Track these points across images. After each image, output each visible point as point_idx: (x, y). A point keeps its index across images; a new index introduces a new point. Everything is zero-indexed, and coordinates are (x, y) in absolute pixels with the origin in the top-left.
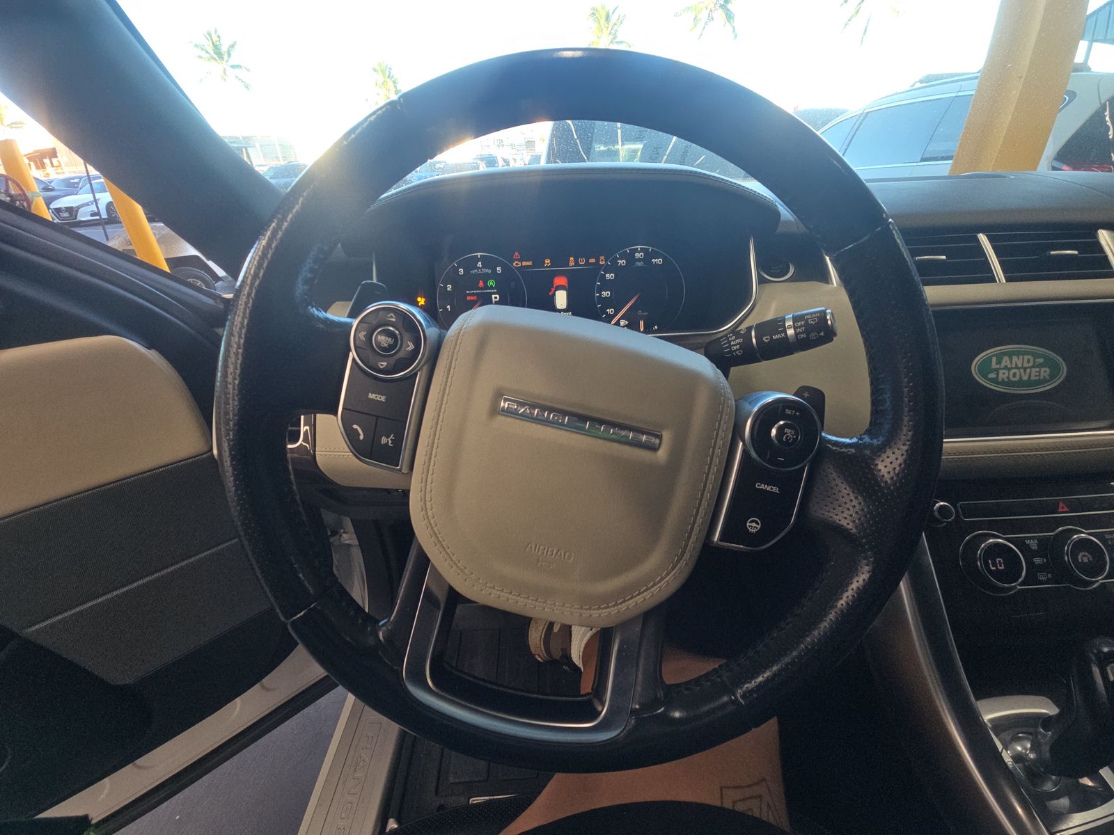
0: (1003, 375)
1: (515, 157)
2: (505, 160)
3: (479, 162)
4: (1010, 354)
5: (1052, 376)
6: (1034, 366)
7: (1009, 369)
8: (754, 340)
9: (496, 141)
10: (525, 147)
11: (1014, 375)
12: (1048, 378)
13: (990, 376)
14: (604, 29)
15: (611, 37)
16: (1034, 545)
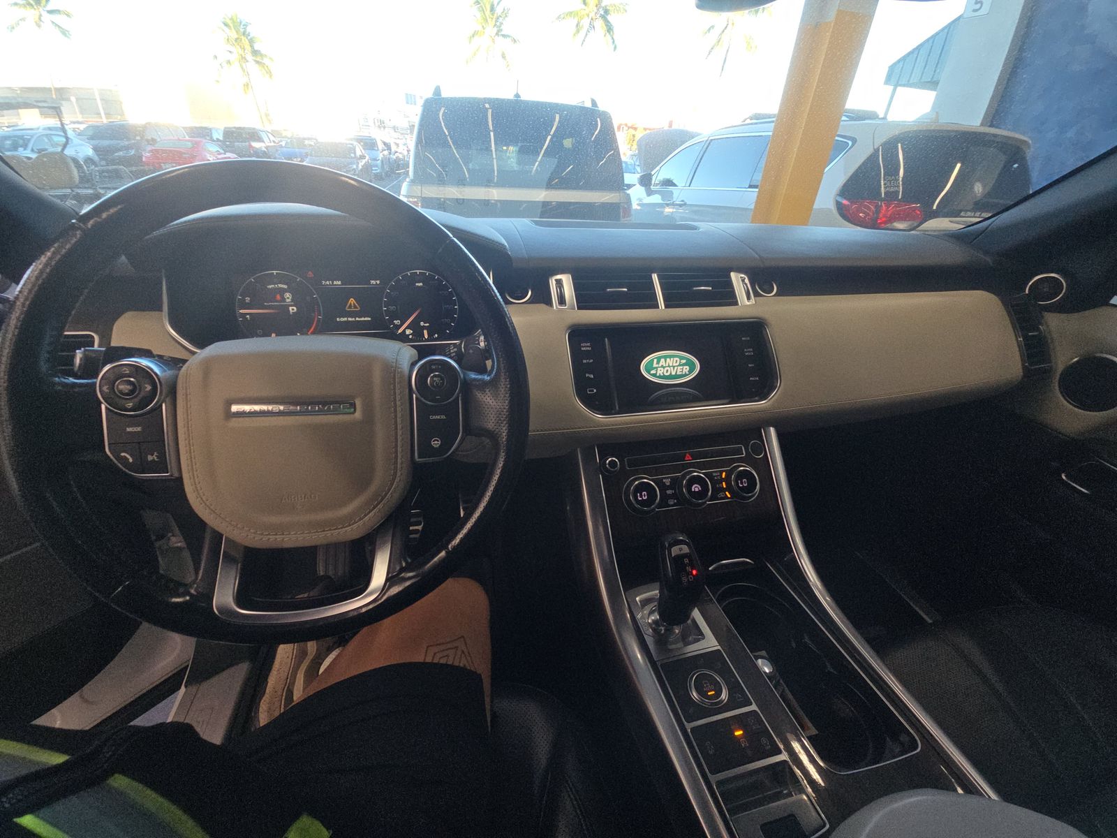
0: (660, 372)
1: (398, 141)
2: (385, 144)
3: (355, 143)
4: (665, 357)
5: (691, 371)
6: (679, 365)
7: (664, 368)
8: (463, 349)
9: (376, 121)
10: (409, 131)
11: (667, 371)
12: (687, 373)
13: (652, 372)
14: (489, 20)
15: (495, 30)
16: (667, 482)
